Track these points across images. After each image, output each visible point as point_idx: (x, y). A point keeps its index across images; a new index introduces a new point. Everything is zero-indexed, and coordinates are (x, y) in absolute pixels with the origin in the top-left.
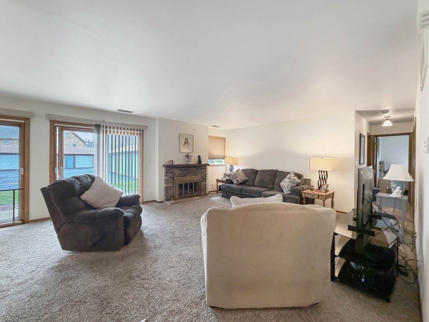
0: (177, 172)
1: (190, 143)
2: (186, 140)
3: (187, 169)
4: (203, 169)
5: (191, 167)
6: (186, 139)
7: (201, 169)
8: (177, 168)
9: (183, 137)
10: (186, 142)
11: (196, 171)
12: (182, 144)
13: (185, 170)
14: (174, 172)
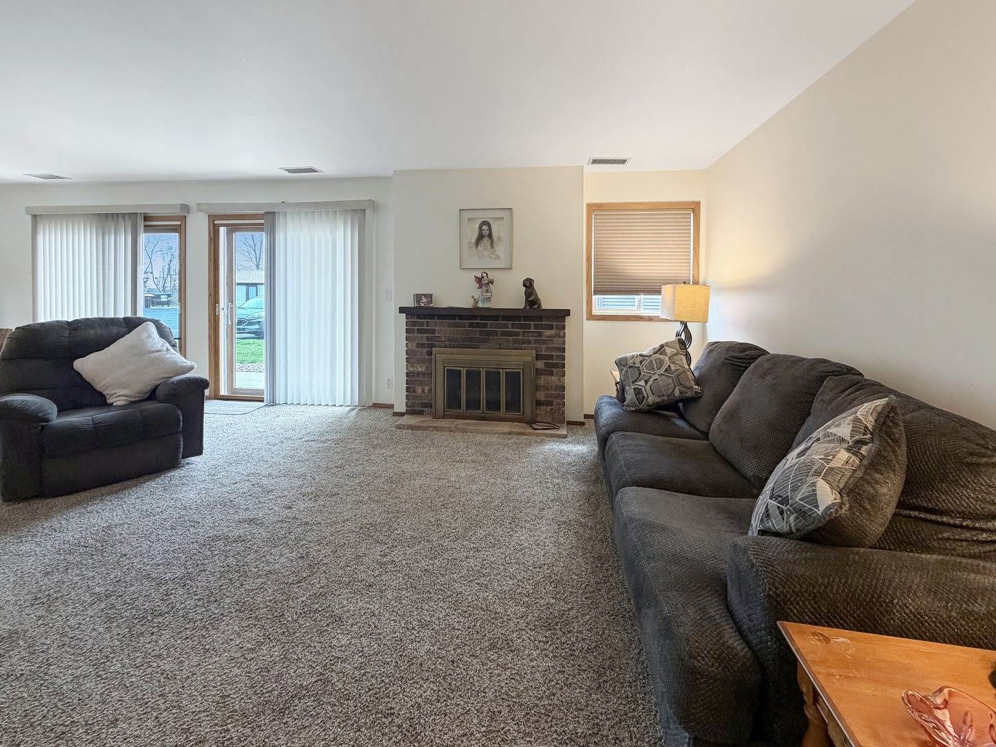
0: (443, 330)
1: (499, 238)
2: (485, 227)
3: (478, 325)
4: (551, 327)
5: (496, 318)
6: (485, 223)
7: (536, 327)
8: (440, 317)
9: (469, 220)
10: (485, 235)
11: (517, 334)
12: (470, 243)
13: (471, 325)
14: (433, 331)
